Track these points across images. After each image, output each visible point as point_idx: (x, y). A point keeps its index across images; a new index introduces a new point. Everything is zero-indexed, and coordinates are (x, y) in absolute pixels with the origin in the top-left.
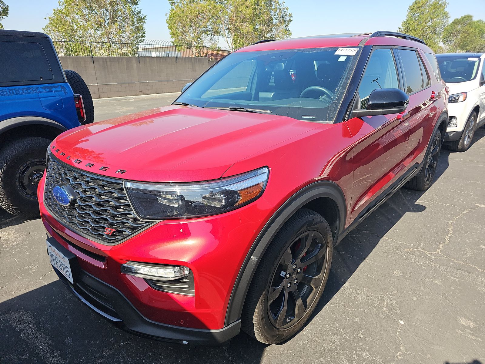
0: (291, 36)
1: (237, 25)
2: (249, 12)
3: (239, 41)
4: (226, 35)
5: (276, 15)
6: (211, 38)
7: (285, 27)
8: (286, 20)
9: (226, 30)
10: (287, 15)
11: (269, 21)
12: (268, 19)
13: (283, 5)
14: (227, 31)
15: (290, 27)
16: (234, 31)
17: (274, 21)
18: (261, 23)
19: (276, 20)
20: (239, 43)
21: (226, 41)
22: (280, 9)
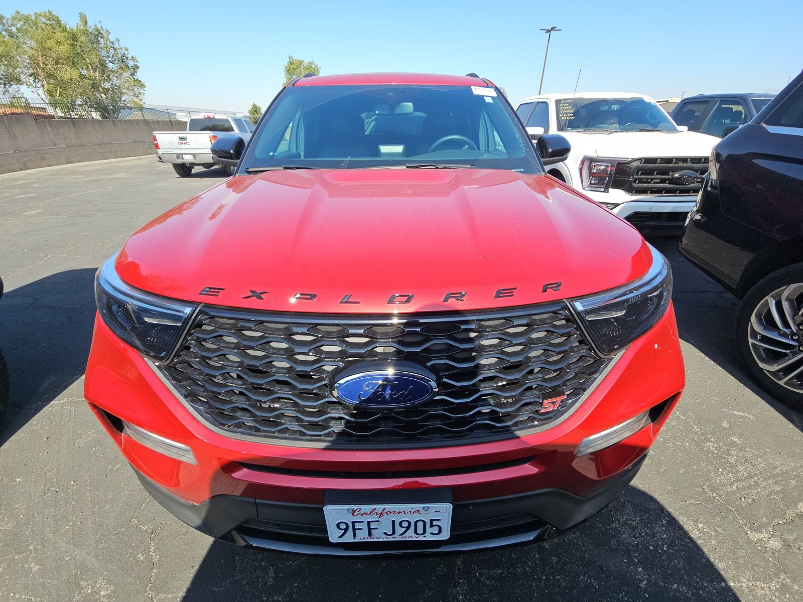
0: (145, 89)
1: (49, 69)
2: (64, 50)
3: (58, 92)
4: (32, 83)
5: (111, 56)
6: (5, 89)
7: (131, 75)
8: (129, 65)
9: (30, 76)
10: (129, 58)
11: (102, 65)
12: (99, 62)
13: (117, 44)
14: (32, 79)
15: (139, 75)
16: (45, 78)
17: (110, 66)
18: (88, 66)
19: (114, 63)
20: (60, 95)
21: (34, 92)
22: (115, 49)
